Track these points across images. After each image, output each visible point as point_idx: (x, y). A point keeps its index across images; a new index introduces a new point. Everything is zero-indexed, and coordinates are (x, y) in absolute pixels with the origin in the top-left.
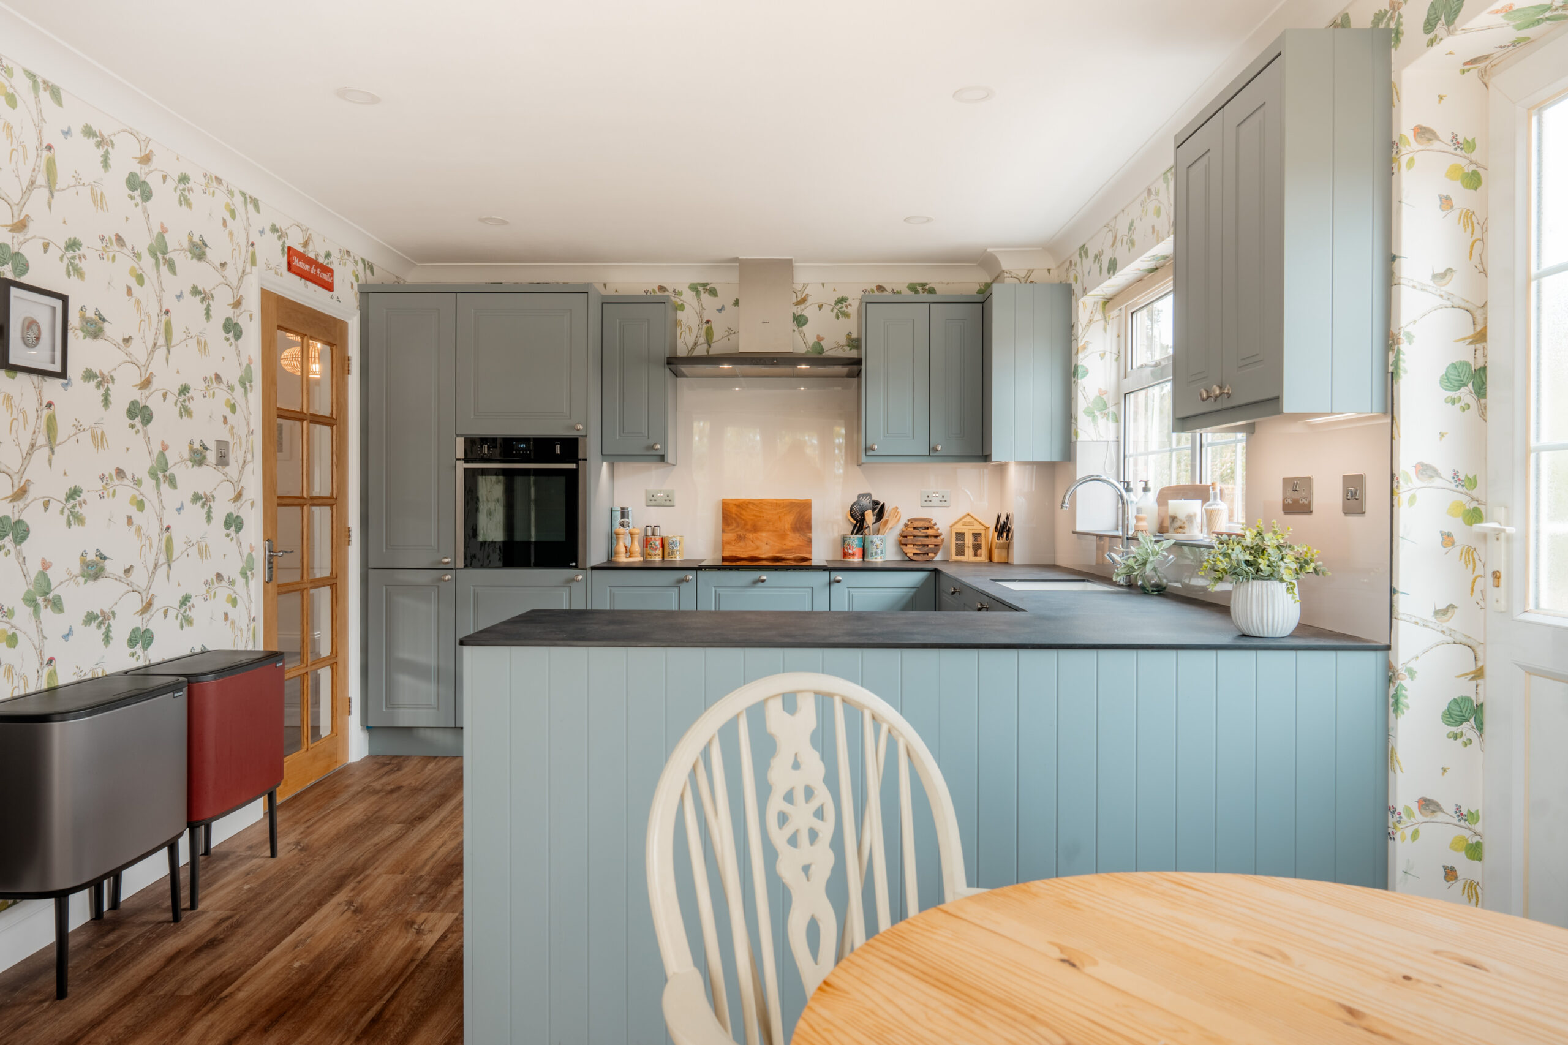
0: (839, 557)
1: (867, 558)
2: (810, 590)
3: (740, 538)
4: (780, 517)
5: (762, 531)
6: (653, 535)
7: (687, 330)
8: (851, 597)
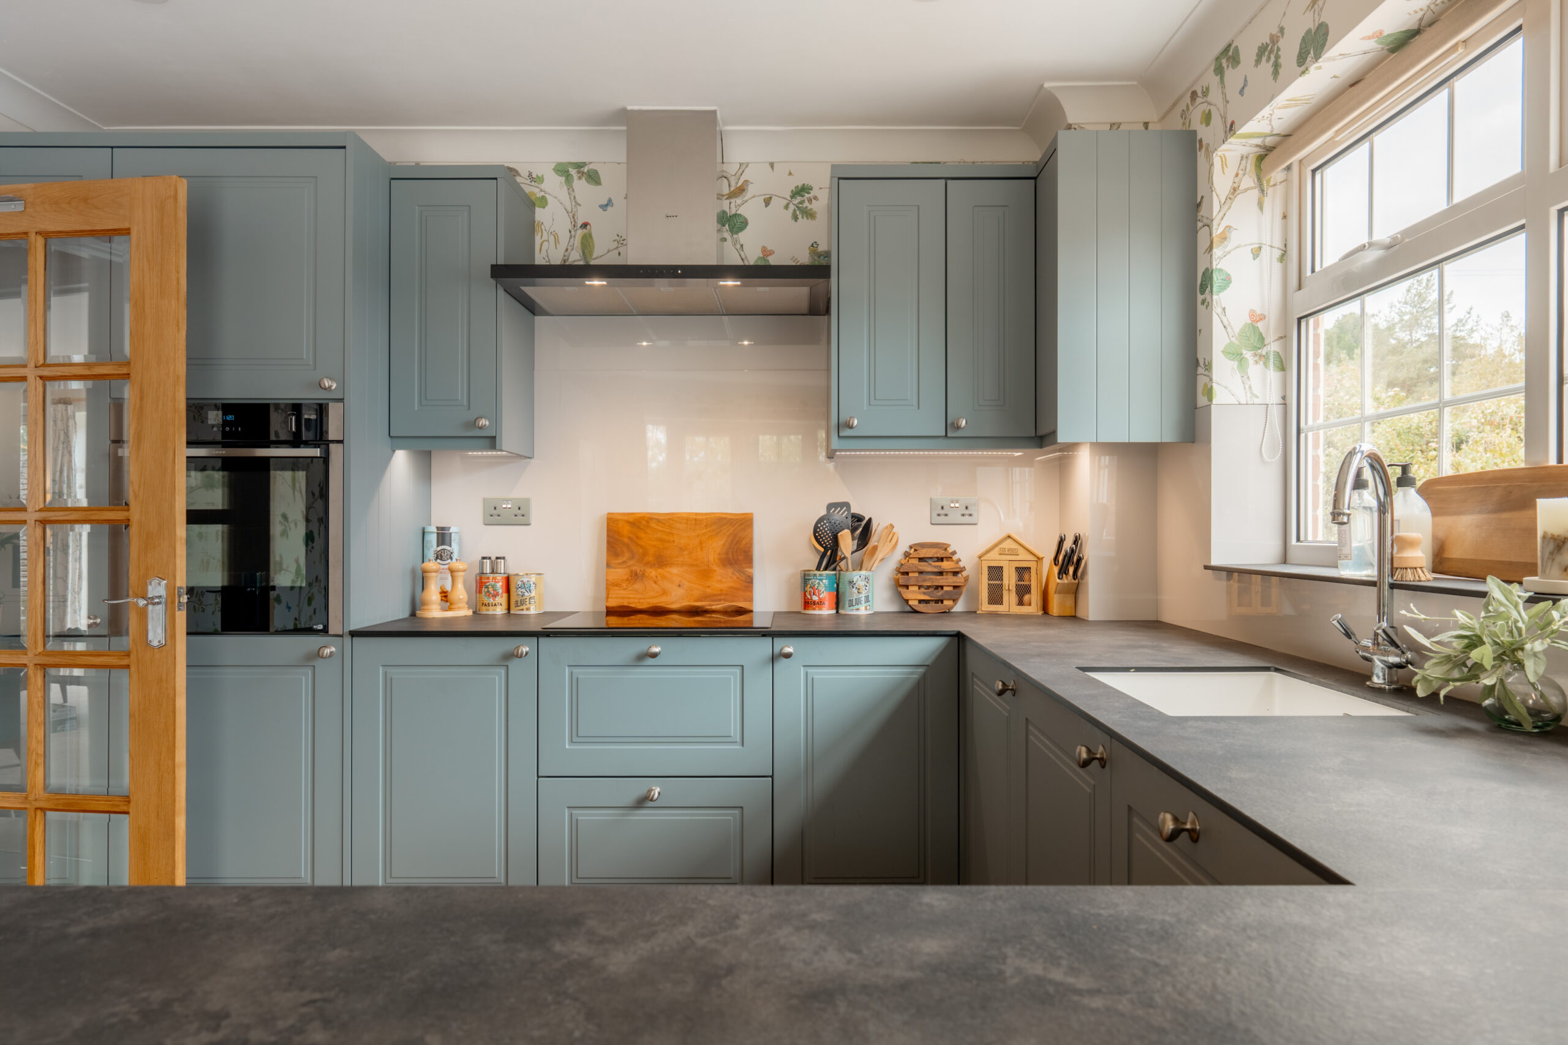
0: (798, 606)
1: (843, 608)
2: (738, 671)
3: (635, 577)
4: (701, 543)
5: (671, 565)
6: (493, 572)
8: (810, 683)
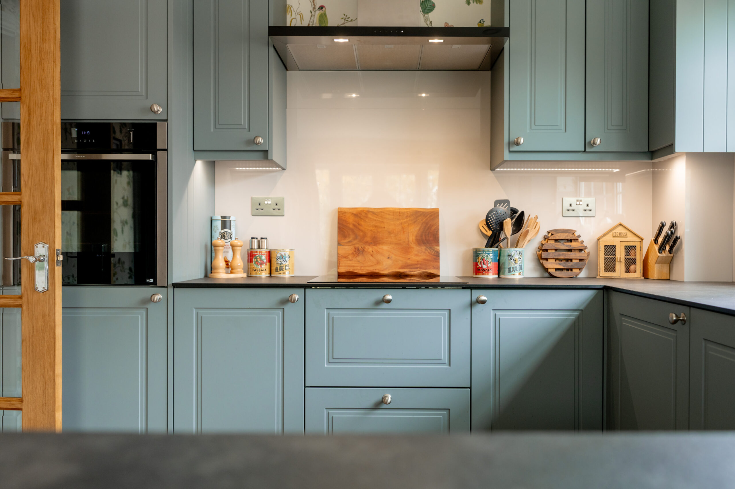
0: (470, 272)
1: (503, 274)
2: (446, 313)
3: (358, 252)
4: (403, 229)
5: (383, 243)
6: (259, 248)
7: (298, 17)
8: (498, 323)
